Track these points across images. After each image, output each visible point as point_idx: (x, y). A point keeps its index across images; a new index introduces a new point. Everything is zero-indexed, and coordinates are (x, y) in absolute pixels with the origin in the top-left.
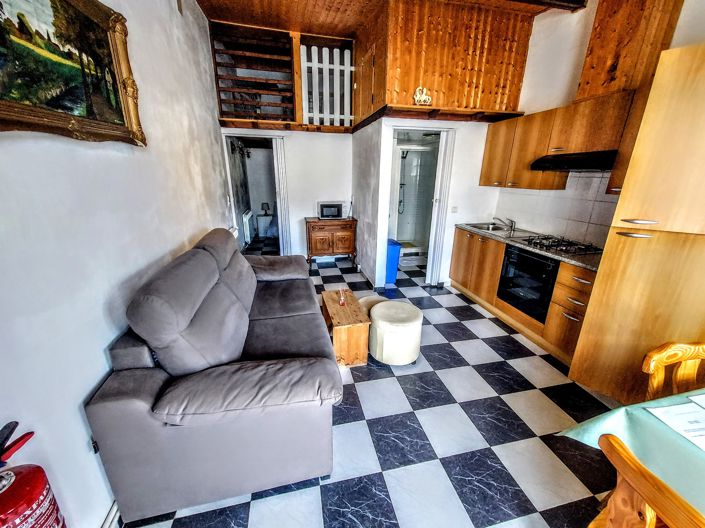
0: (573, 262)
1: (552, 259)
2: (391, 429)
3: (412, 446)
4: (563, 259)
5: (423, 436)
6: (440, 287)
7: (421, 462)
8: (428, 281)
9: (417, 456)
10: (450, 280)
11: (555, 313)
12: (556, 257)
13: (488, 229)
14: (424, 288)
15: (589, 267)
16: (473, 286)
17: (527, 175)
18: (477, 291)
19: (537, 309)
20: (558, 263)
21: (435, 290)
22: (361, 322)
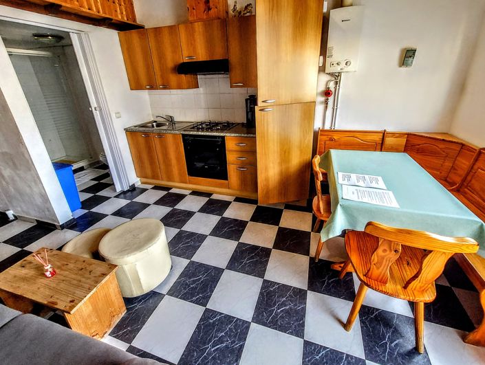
0: (233, 135)
1: (219, 137)
2: (205, 344)
3: (230, 336)
4: (227, 134)
5: (229, 319)
6: (133, 189)
7: (245, 340)
8: (119, 189)
9: (240, 340)
10: (139, 179)
11: (232, 170)
12: (222, 134)
13: (153, 126)
14: (117, 197)
15: (243, 135)
16: (164, 176)
17: (174, 78)
18: (170, 179)
19: (220, 173)
20: (223, 138)
21: (129, 194)
22: (104, 275)
